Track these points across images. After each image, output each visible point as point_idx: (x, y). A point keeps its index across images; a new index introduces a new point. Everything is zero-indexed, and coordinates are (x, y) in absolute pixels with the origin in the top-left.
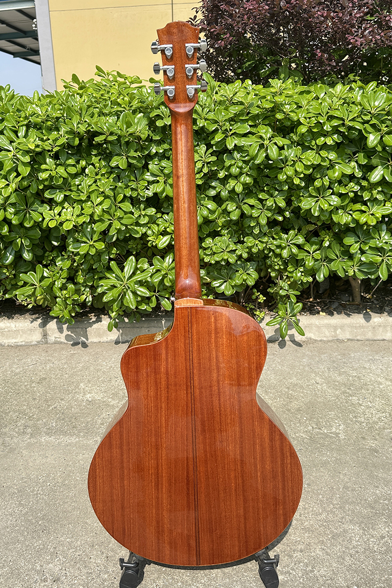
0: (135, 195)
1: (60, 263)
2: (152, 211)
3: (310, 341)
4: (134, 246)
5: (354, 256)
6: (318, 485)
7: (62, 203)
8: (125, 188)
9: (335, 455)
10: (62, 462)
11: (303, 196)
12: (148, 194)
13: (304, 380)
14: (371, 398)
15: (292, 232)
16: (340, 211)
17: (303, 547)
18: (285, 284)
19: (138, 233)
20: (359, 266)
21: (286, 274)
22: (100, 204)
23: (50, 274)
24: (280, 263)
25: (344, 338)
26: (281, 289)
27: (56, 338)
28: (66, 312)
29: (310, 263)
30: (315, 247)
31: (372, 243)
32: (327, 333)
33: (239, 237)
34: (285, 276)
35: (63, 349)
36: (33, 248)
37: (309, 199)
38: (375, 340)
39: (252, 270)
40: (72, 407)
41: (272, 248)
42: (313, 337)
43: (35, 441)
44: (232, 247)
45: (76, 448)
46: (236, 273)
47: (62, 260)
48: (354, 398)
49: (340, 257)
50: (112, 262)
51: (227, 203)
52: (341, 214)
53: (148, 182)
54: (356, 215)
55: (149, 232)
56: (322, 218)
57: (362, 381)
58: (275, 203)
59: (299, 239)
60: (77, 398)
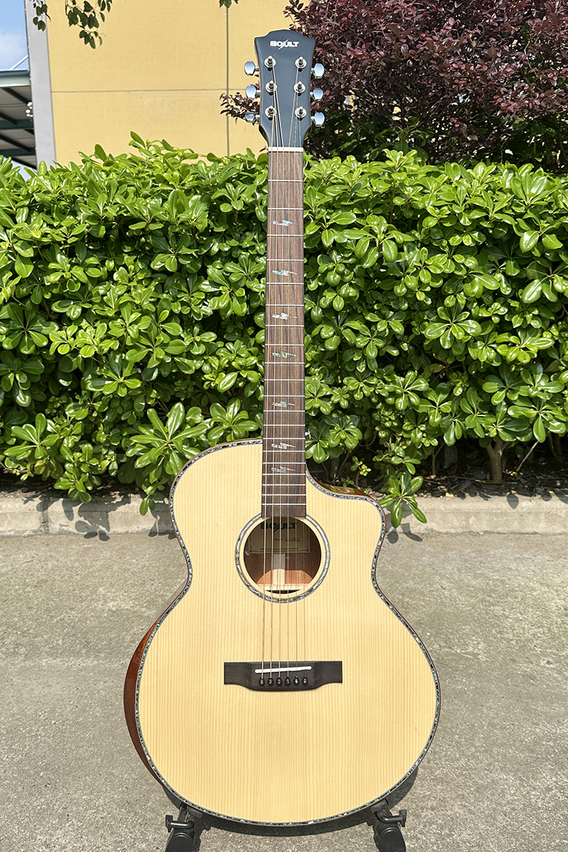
0: (186, 311)
1: (72, 411)
2: (210, 337)
3: (432, 534)
4: (183, 389)
5: (497, 409)
6: (452, 722)
7: (78, 321)
8: (172, 302)
9: (473, 683)
10: (73, 693)
11: (427, 321)
12: (206, 312)
13: (425, 585)
14: (521, 607)
15: (410, 374)
16: (479, 343)
17: (434, 804)
18: (399, 450)
19: (190, 368)
20: (504, 424)
21: (401, 435)
22: (136, 322)
23: (57, 428)
24: (393, 418)
25: (479, 530)
26: (393, 456)
27: (61, 525)
28: (79, 484)
29: (435, 419)
30: (442, 397)
31: (523, 391)
32: (456, 523)
33: (336, 378)
34: (399, 437)
35: (72, 541)
36: (32, 388)
37: (436, 324)
38: (523, 533)
39: (353, 427)
40: (87, 619)
41: (383, 395)
42: (436, 528)
43: (32, 664)
44: (326, 391)
45: (95, 673)
46: (330, 430)
47: (74, 407)
48: (497, 608)
49: (478, 411)
50: (151, 410)
51: (321, 326)
52: (481, 348)
53: (206, 294)
54: (502, 350)
55: (206, 368)
56: (455, 352)
57: (507, 586)
58: (390, 328)
59: (421, 383)
60: (95, 607)
